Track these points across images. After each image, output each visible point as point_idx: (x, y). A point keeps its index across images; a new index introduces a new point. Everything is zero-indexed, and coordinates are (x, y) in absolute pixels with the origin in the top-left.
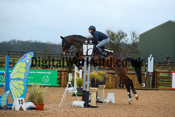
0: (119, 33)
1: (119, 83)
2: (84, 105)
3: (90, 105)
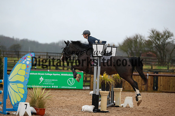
0: (164, 33)
1: (153, 86)
3: (100, 110)
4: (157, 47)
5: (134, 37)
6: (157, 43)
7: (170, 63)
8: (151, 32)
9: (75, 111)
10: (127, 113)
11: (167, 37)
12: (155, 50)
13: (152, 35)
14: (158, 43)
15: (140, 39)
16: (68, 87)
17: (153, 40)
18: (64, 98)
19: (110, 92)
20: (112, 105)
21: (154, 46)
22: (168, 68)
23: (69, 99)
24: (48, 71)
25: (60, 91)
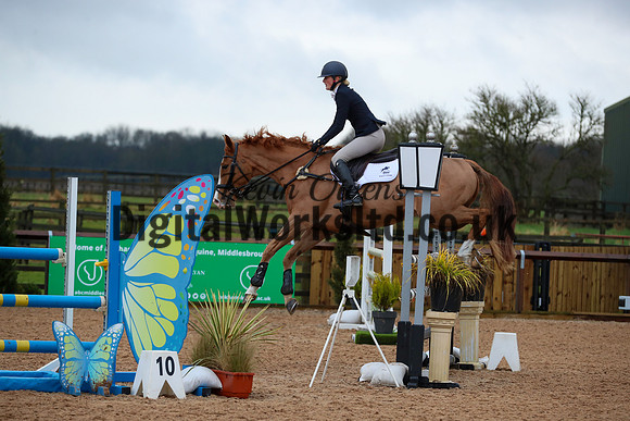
0: (526, 103)
2: (406, 380)
3: (427, 379)
5: (418, 117)
6: (497, 137)
8: (477, 99)
13: (482, 109)
14: (504, 138)
15: (440, 125)
17: (485, 129)
21: (489, 151)
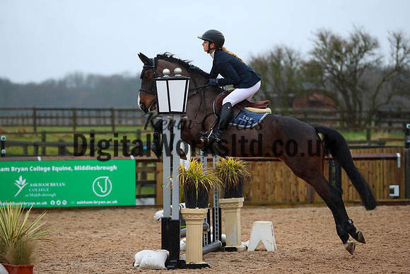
0: (354, 40)
3: (184, 262)
4: (336, 81)
5: (272, 54)
6: (334, 68)
7: (373, 123)
8: (317, 39)
9: (115, 267)
10: (260, 266)
11: (363, 50)
12: (329, 87)
13: (321, 46)
14: (339, 68)
15: (289, 60)
16: (95, 202)
17: (324, 61)
18: (86, 232)
19: (211, 211)
20: (217, 246)
21: (328, 78)
22: (369, 137)
23: (98, 236)
24: (37, 160)
25: (72, 214)
